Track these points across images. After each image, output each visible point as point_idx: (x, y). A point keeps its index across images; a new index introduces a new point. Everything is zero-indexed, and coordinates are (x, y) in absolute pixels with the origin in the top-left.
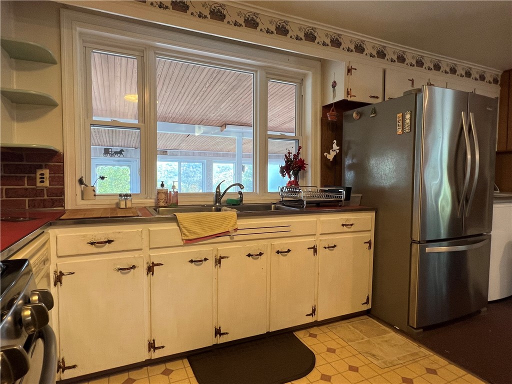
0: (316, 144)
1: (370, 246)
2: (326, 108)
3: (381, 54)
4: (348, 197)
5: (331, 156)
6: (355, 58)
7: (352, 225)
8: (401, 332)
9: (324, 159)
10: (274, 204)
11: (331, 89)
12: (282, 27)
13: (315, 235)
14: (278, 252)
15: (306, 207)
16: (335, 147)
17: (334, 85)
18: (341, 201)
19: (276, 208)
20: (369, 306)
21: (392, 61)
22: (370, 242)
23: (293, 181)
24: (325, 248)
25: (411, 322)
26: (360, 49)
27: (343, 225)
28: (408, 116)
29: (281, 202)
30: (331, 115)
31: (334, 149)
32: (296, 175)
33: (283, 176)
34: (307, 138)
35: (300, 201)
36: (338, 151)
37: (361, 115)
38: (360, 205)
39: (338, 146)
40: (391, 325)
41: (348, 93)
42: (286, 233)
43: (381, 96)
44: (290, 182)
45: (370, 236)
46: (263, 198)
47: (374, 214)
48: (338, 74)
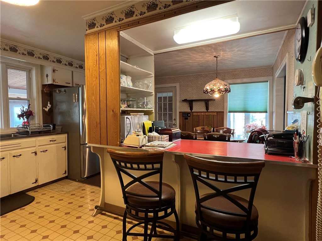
0: (39, 103)
1: (65, 149)
2: (44, 86)
3: (71, 64)
4: (54, 128)
5: (47, 110)
6: (56, 65)
7: (55, 140)
8: (79, 181)
9: (43, 110)
10: (13, 134)
11: (46, 77)
12: (13, 48)
13: (35, 146)
14: (14, 156)
15: (31, 134)
16: (49, 105)
17: (47, 76)
18: (51, 130)
19: (14, 136)
20: (67, 175)
21: (76, 67)
22: (65, 147)
23: (26, 122)
24: (41, 152)
25: (81, 176)
26: (59, 61)
27: (50, 141)
28: (77, 95)
29: (17, 133)
30: (46, 90)
31: (49, 106)
32: (27, 118)
33: (20, 119)
34: (34, 99)
35: (28, 132)
36: (50, 107)
37: (60, 91)
38: (61, 131)
39: (50, 104)
40: (75, 180)
41: (54, 81)
42: (19, 147)
43: (71, 83)
44: (24, 123)
45: (65, 144)
46: (7, 131)
47: (66, 135)
48: (48, 70)
